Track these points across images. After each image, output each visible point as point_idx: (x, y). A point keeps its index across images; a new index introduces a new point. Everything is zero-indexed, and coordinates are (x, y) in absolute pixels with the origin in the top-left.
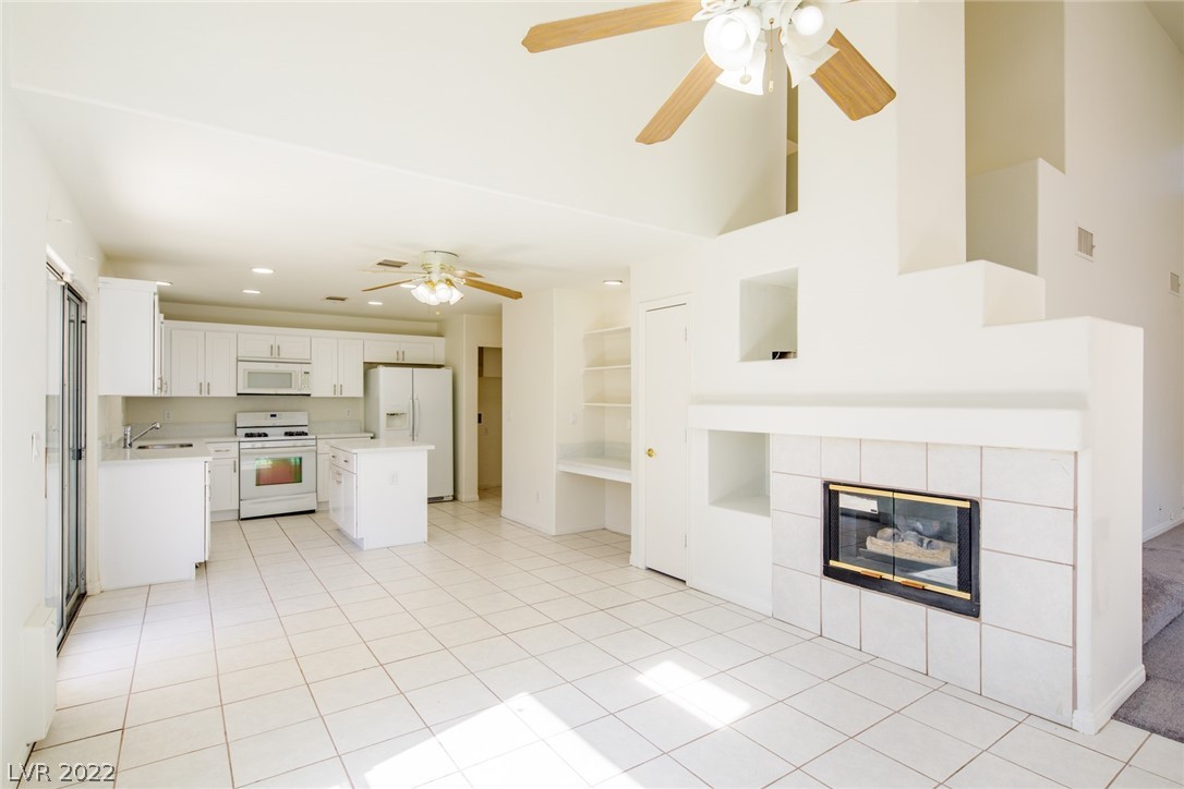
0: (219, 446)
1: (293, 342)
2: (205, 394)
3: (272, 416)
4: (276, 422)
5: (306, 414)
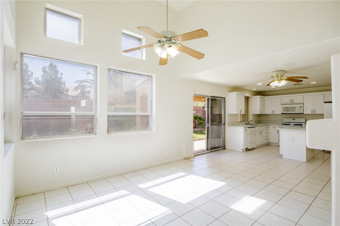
0: (274, 126)
1: (297, 98)
2: (273, 113)
3: (293, 119)
4: (294, 121)
5: (305, 119)
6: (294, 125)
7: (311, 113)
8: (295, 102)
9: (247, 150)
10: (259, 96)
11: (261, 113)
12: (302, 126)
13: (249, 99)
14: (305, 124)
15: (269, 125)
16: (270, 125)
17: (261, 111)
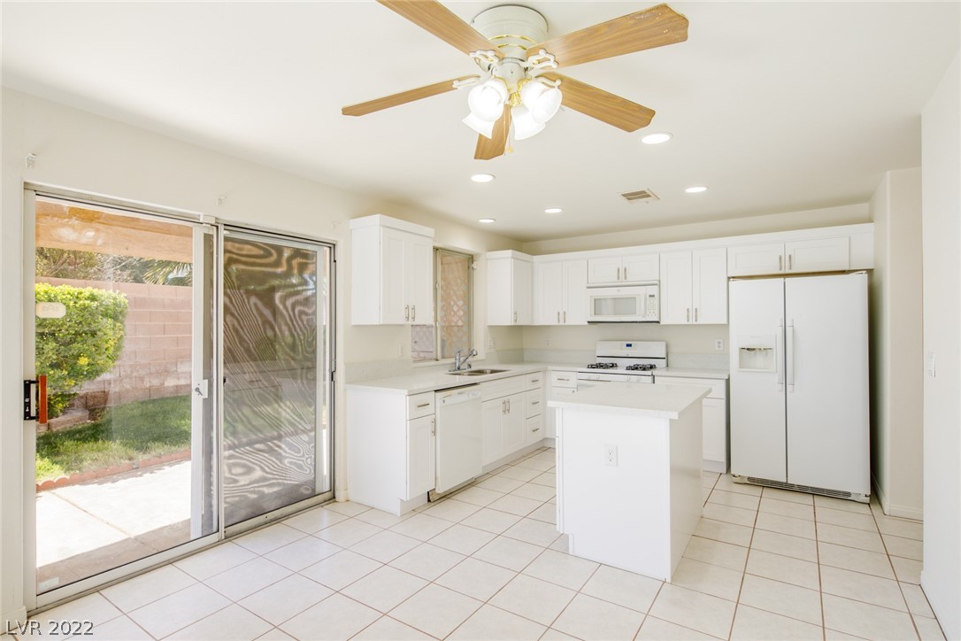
0: (562, 375)
1: (640, 261)
2: (562, 323)
3: (628, 345)
4: (629, 352)
5: (664, 344)
6: (629, 368)
7: (686, 323)
8: (631, 278)
9: (431, 499)
10: (509, 253)
11: (516, 321)
12: (655, 372)
13: (475, 265)
14: (665, 365)
15: (545, 371)
16: (550, 368)
17: (515, 313)
